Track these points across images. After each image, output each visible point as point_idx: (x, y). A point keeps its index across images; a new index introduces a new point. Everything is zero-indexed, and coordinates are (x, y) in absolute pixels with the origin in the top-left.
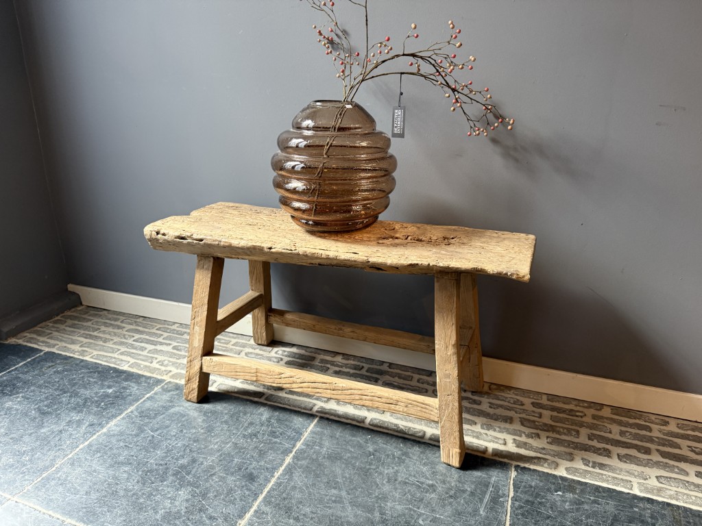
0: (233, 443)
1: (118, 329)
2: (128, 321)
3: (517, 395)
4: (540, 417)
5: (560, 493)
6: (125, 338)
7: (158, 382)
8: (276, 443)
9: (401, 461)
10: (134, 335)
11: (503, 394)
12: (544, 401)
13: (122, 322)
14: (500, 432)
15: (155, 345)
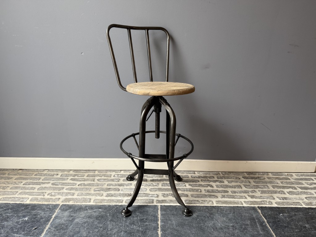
0: (124, 231)
1: (8, 179)
2: (12, 173)
3: (235, 175)
4: (250, 183)
5: (281, 215)
6: (17, 184)
7: (56, 206)
8: (147, 225)
9: (212, 219)
10: (22, 181)
11: (229, 176)
12: (246, 175)
13: (9, 174)
14: (240, 193)
15: (40, 185)
